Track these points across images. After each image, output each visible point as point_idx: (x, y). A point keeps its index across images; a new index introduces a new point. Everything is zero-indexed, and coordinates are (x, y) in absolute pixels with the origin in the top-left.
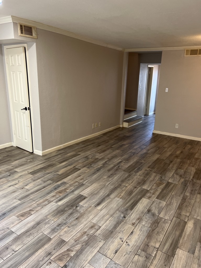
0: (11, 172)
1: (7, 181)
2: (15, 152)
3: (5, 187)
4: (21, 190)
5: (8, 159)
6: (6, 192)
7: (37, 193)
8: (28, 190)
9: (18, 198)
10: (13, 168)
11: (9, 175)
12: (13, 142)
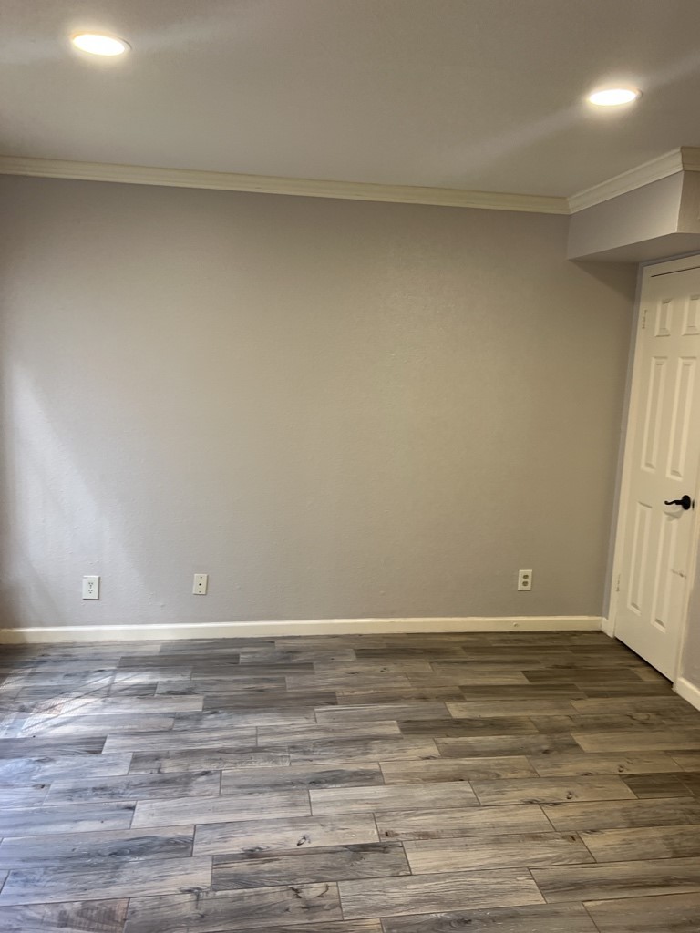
0: (558, 743)
1: (529, 774)
2: (601, 658)
3: (514, 795)
4: (563, 842)
5: (568, 681)
6: (509, 820)
7: (625, 894)
8: (590, 859)
9: (540, 875)
10: (573, 724)
11: (546, 752)
12: (607, 618)
